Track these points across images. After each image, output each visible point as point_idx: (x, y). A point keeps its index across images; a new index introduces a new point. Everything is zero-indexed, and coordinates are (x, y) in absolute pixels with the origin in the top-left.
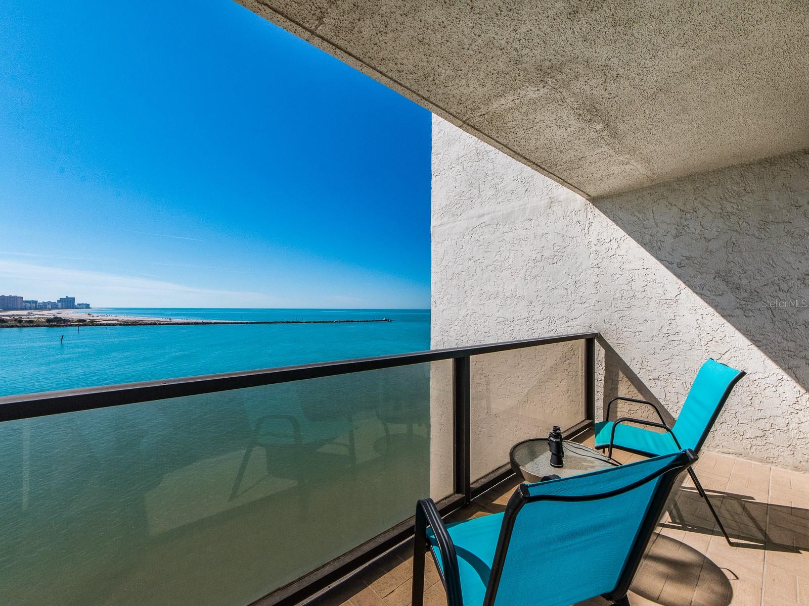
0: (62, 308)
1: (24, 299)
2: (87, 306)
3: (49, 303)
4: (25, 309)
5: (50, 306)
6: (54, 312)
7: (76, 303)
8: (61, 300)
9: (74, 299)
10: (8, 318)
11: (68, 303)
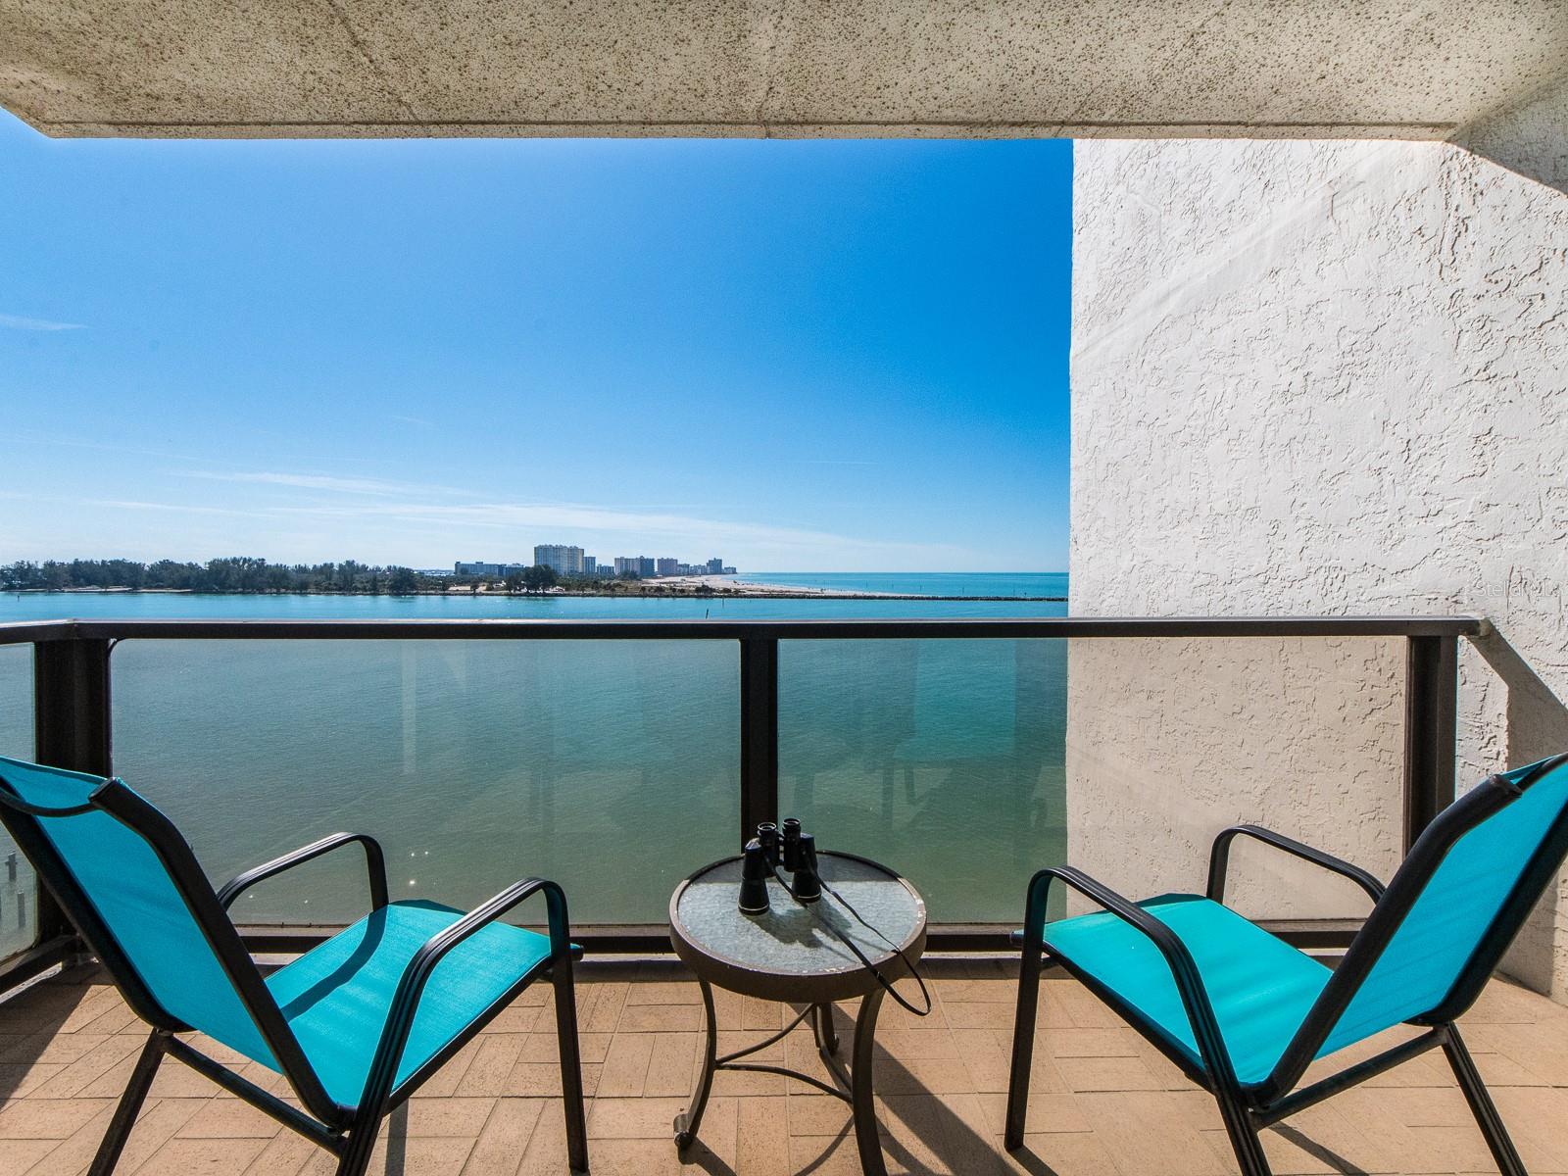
0: (710, 574)
1: (679, 563)
2: (734, 571)
3: (699, 567)
4: (679, 575)
5: (700, 571)
6: (703, 578)
7: (723, 567)
8: (710, 563)
9: (721, 561)
10: (665, 585)
11: (715, 567)
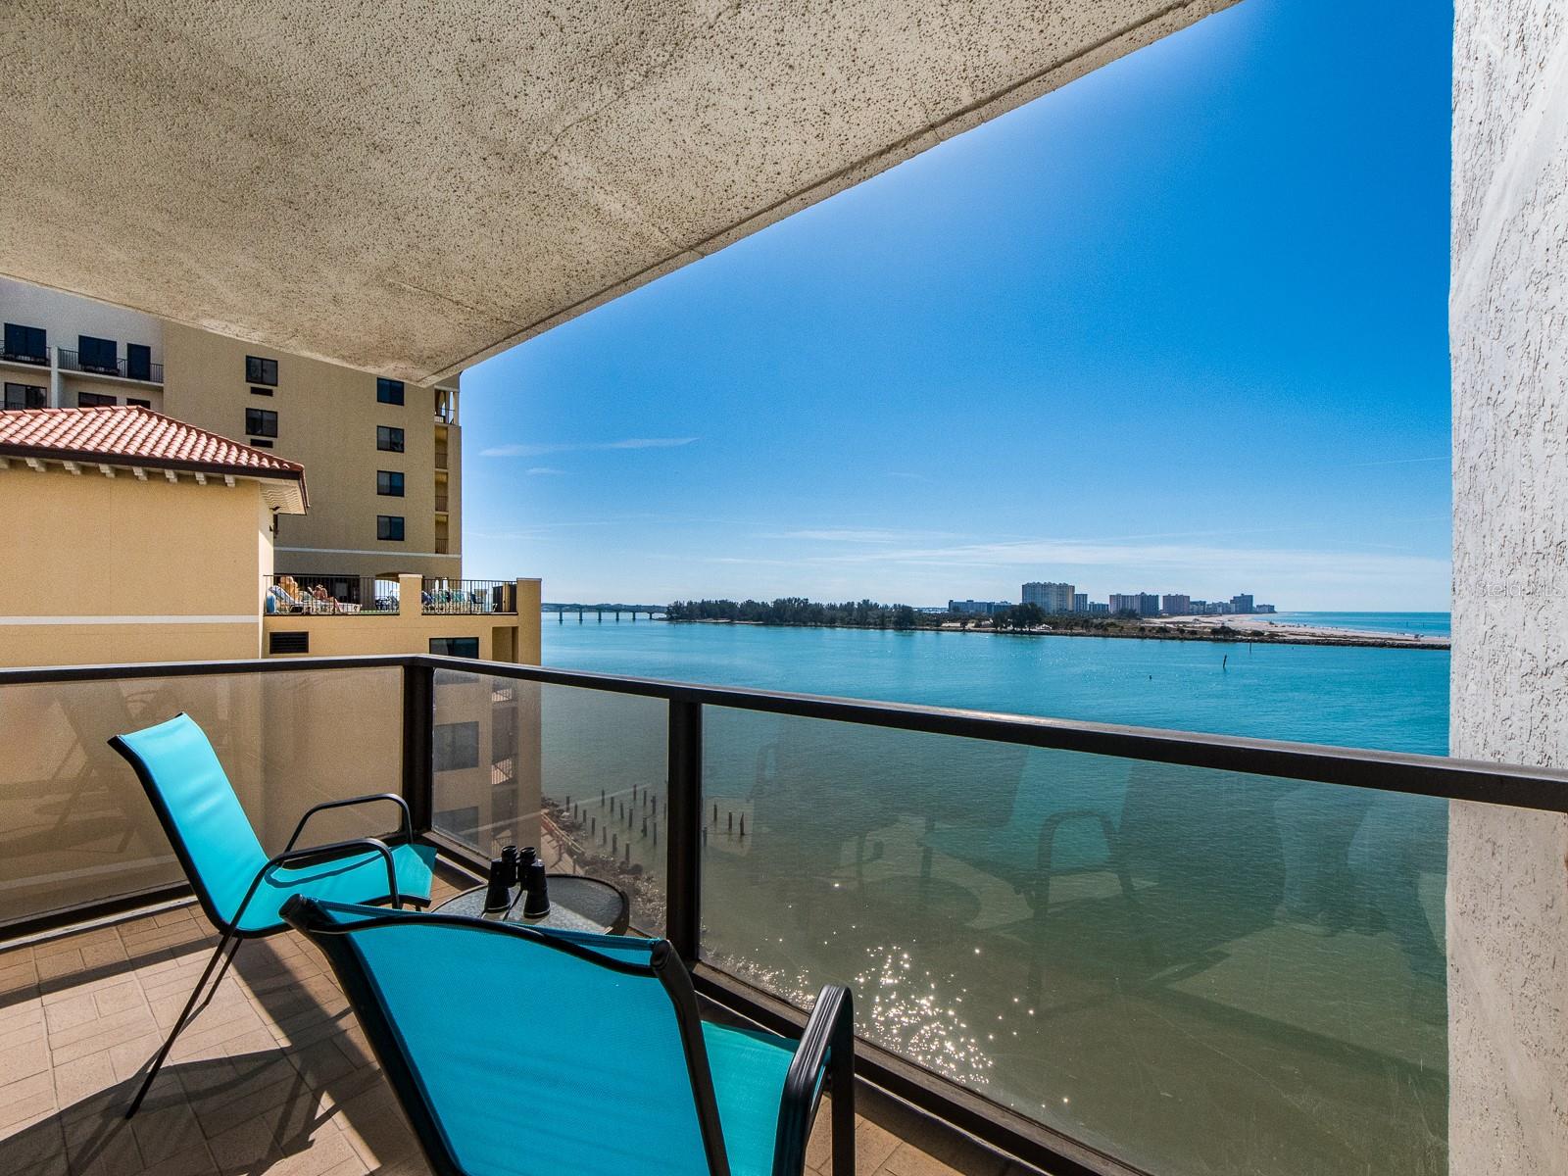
0: (1237, 613)
1: (1191, 600)
2: (1271, 609)
3: (1220, 604)
4: (1192, 614)
5: (1220, 610)
6: (1225, 618)
7: (1255, 605)
8: (1235, 600)
9: (1252, 596)
10: (1171, 626)
11: (1244, 604)
